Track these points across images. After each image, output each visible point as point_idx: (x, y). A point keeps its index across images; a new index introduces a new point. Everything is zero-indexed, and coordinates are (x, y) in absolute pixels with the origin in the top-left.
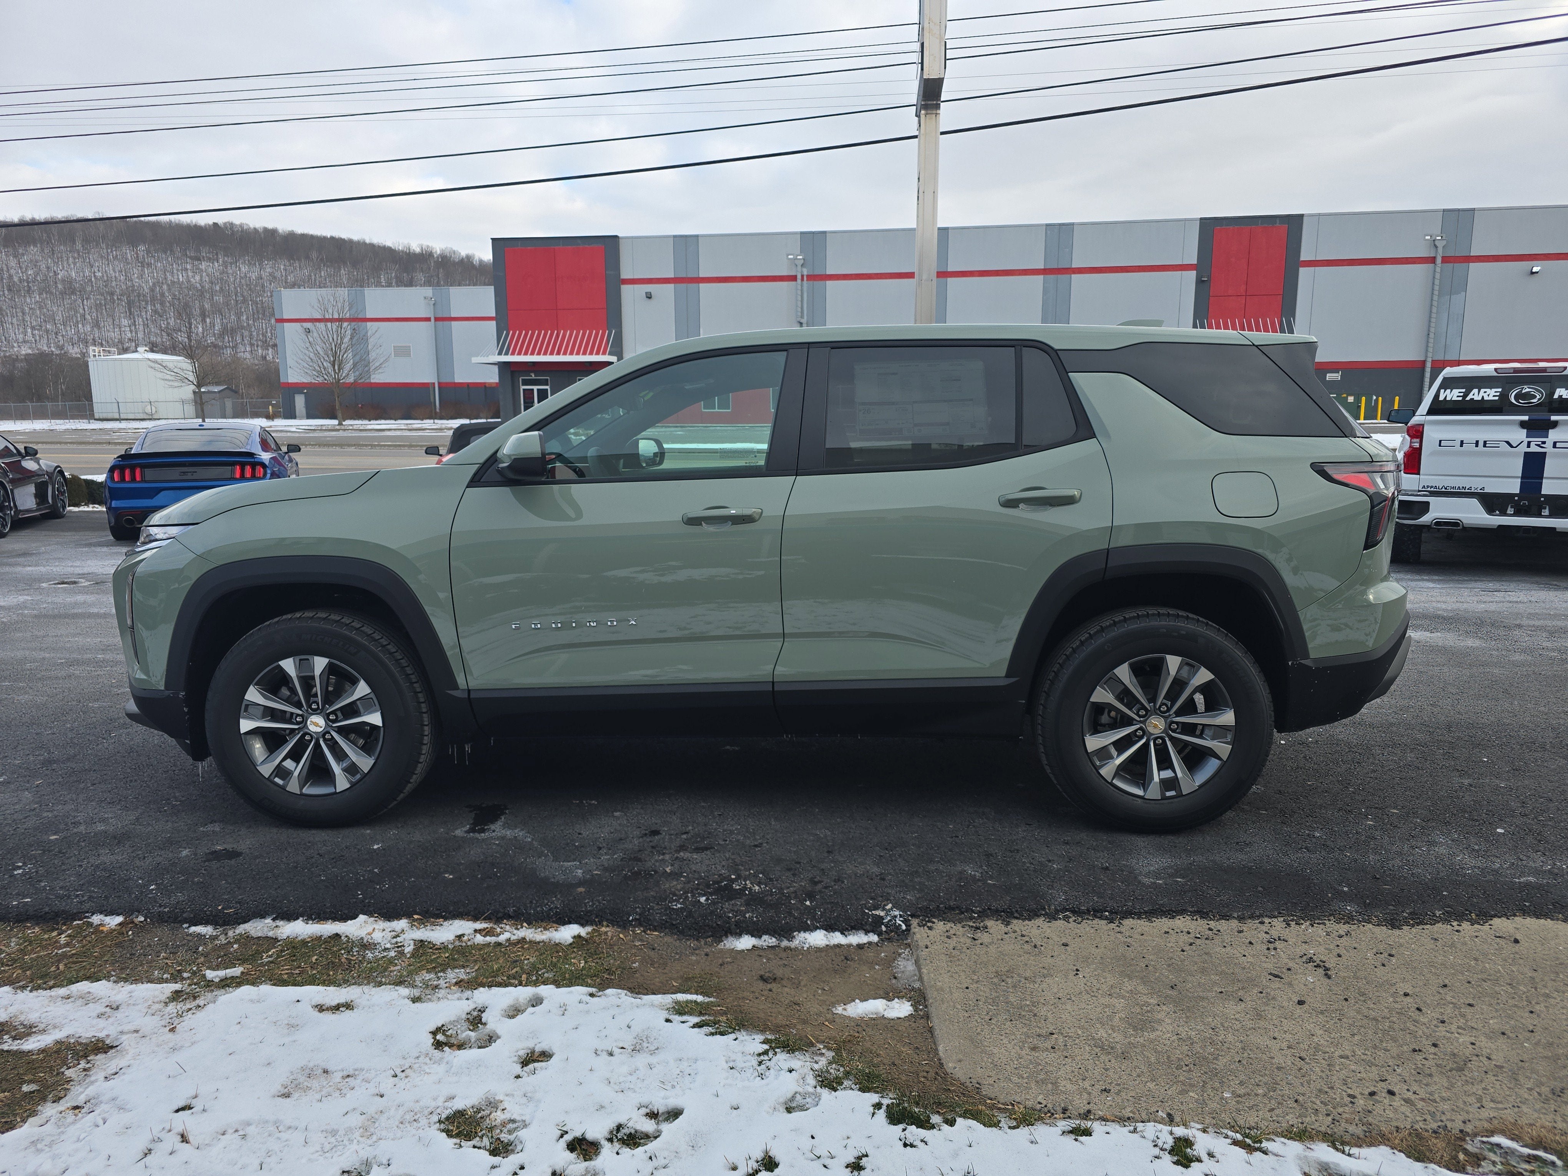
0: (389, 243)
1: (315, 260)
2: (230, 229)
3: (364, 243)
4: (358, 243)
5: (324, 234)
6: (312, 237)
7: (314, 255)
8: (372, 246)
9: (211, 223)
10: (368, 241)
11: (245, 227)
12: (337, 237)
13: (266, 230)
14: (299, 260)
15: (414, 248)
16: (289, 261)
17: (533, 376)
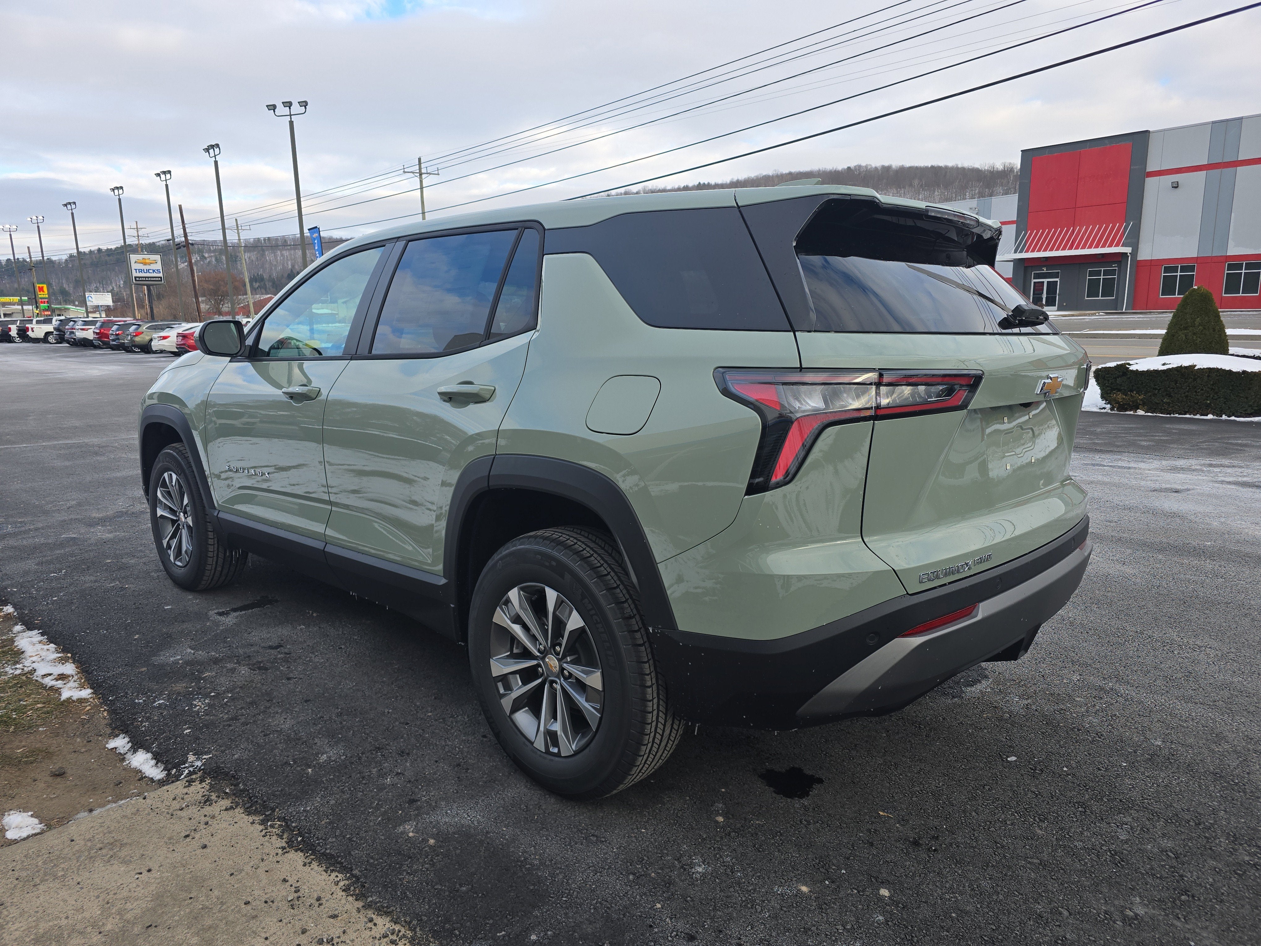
0: (977, 166)
1: (916, 186)
2: (859, 170)
3: (957, 168)
4: (952, 168)
5: (926, 165)
6: (917, 168)
7: (916, 182)
8: (963, 169)
9: (846, 167)
10: (960, 166)
11: (869, 167)
12: (936, 166)
13: (883, 167)
14: (904, 187)
15: (997, 166)
16: (897, 190)
17: (1045, 270)
